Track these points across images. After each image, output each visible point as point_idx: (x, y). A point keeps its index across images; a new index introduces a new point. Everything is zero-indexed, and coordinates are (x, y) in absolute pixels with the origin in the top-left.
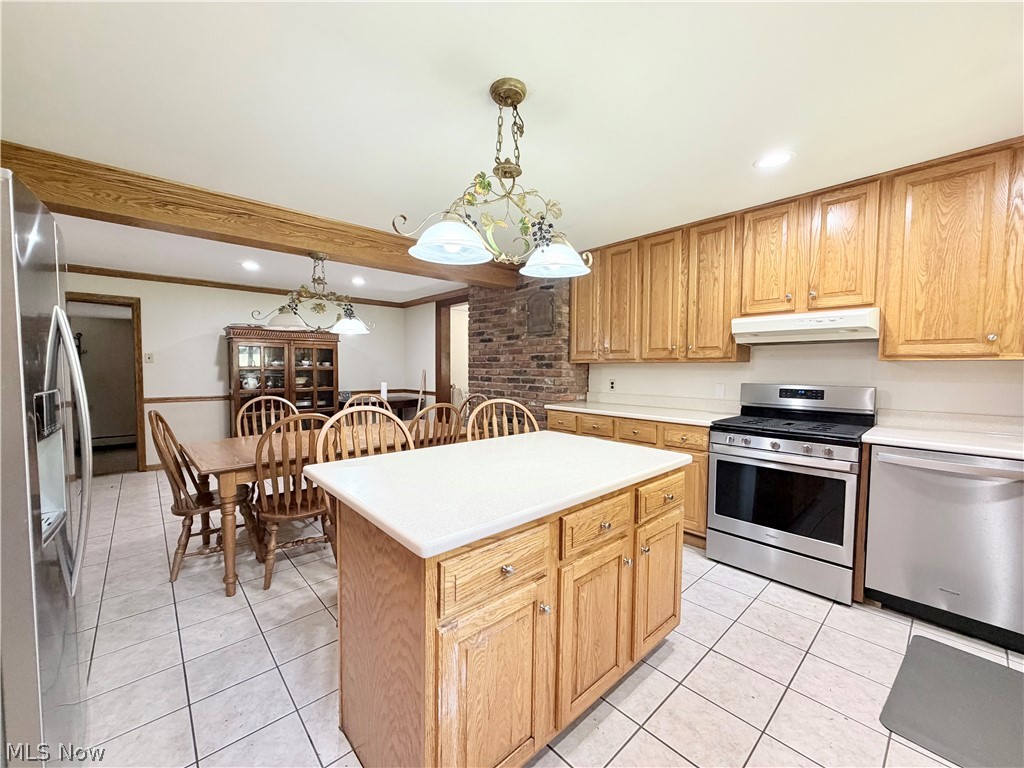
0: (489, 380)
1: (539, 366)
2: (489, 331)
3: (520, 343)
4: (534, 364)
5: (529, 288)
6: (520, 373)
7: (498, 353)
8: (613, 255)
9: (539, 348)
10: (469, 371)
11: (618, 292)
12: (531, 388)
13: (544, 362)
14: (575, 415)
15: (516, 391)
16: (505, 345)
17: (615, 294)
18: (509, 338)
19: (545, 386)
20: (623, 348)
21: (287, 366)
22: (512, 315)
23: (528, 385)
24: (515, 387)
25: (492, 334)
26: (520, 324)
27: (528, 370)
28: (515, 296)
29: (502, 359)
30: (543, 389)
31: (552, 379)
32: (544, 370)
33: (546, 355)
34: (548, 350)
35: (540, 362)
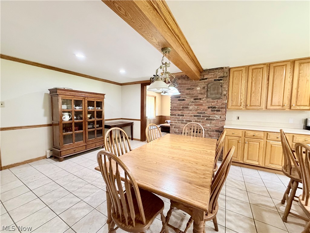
0: (183, 116)
1: (212, 111)
2: (183, 96)
3: (202, 101)
4: (210, 110)
5: (208, 80)
6: (201, 113)
7: (188, 105)
8: (253, 69)
9: (213, 104)
10: (171, 112)
11: (255, 83)
12: (207, 119)
13: (215, 109)
14: (242, 130)
15: (199, 120)
16: (193, 102)
17: (253, 84)
18: (195, 99)
19: (215, 119)
20: (257, 105)
21: (84, 109)
22: (197, 90)
23: (206, 118)
24: (198, 119)
25: (185, 97)
26: (201, 94)
27: (206, 112)
28: (199, 83)
29: (191, 108)
30: (214, 120)
31: (220, 116)
32: (215, 112)
33: (217, 106)
34: (218, 105)
35: (213, 109)
